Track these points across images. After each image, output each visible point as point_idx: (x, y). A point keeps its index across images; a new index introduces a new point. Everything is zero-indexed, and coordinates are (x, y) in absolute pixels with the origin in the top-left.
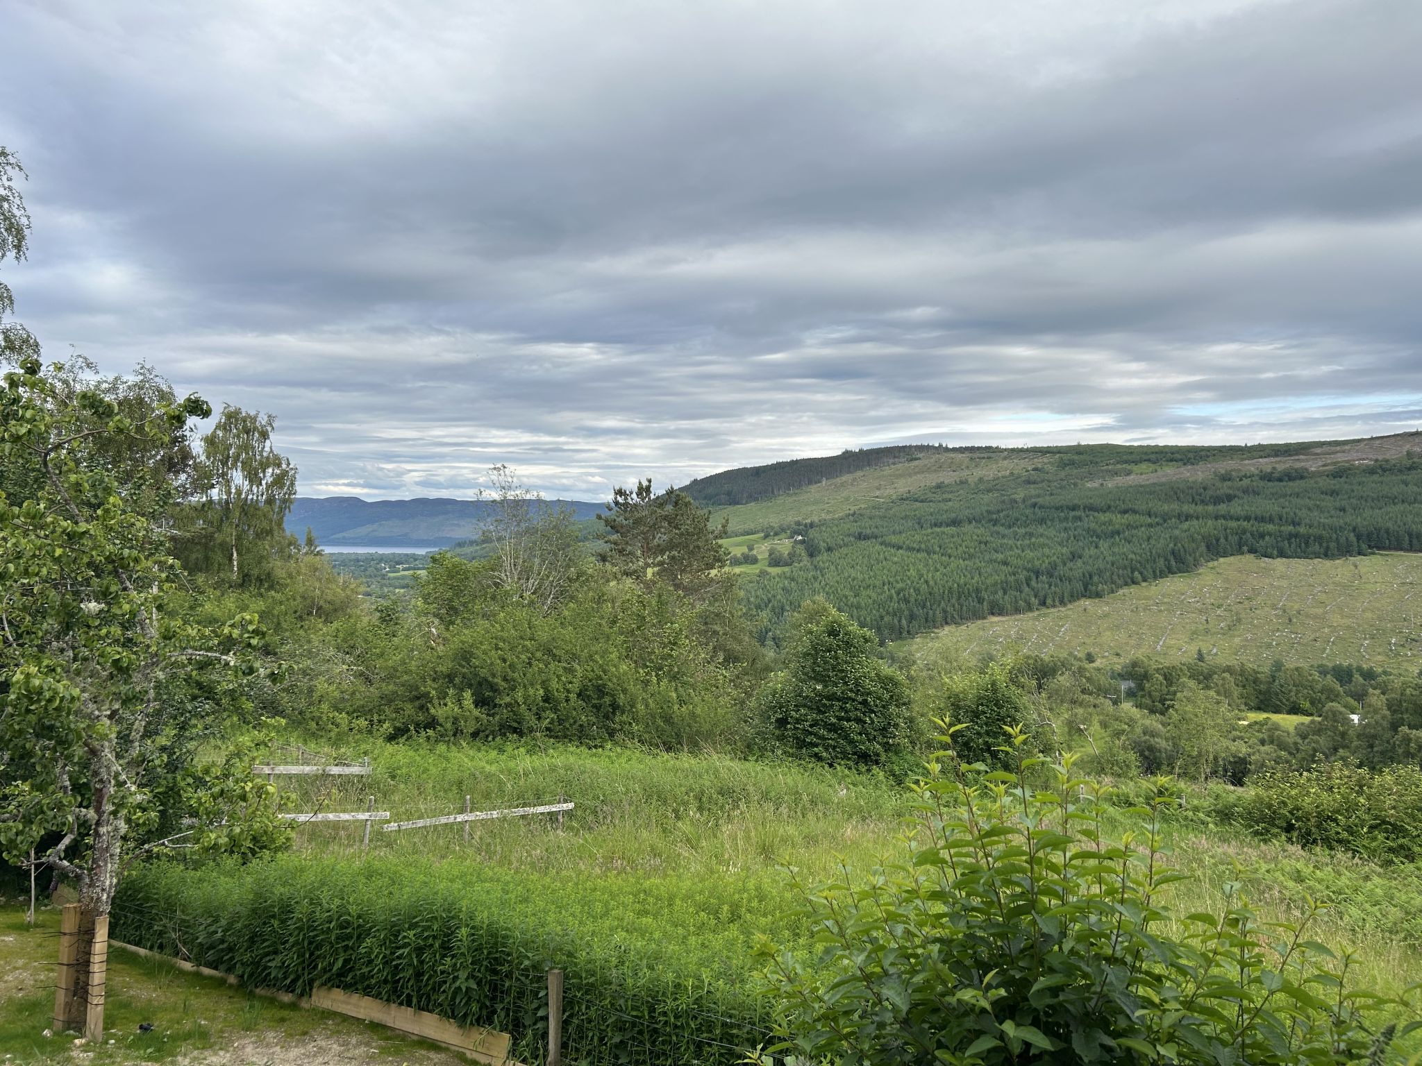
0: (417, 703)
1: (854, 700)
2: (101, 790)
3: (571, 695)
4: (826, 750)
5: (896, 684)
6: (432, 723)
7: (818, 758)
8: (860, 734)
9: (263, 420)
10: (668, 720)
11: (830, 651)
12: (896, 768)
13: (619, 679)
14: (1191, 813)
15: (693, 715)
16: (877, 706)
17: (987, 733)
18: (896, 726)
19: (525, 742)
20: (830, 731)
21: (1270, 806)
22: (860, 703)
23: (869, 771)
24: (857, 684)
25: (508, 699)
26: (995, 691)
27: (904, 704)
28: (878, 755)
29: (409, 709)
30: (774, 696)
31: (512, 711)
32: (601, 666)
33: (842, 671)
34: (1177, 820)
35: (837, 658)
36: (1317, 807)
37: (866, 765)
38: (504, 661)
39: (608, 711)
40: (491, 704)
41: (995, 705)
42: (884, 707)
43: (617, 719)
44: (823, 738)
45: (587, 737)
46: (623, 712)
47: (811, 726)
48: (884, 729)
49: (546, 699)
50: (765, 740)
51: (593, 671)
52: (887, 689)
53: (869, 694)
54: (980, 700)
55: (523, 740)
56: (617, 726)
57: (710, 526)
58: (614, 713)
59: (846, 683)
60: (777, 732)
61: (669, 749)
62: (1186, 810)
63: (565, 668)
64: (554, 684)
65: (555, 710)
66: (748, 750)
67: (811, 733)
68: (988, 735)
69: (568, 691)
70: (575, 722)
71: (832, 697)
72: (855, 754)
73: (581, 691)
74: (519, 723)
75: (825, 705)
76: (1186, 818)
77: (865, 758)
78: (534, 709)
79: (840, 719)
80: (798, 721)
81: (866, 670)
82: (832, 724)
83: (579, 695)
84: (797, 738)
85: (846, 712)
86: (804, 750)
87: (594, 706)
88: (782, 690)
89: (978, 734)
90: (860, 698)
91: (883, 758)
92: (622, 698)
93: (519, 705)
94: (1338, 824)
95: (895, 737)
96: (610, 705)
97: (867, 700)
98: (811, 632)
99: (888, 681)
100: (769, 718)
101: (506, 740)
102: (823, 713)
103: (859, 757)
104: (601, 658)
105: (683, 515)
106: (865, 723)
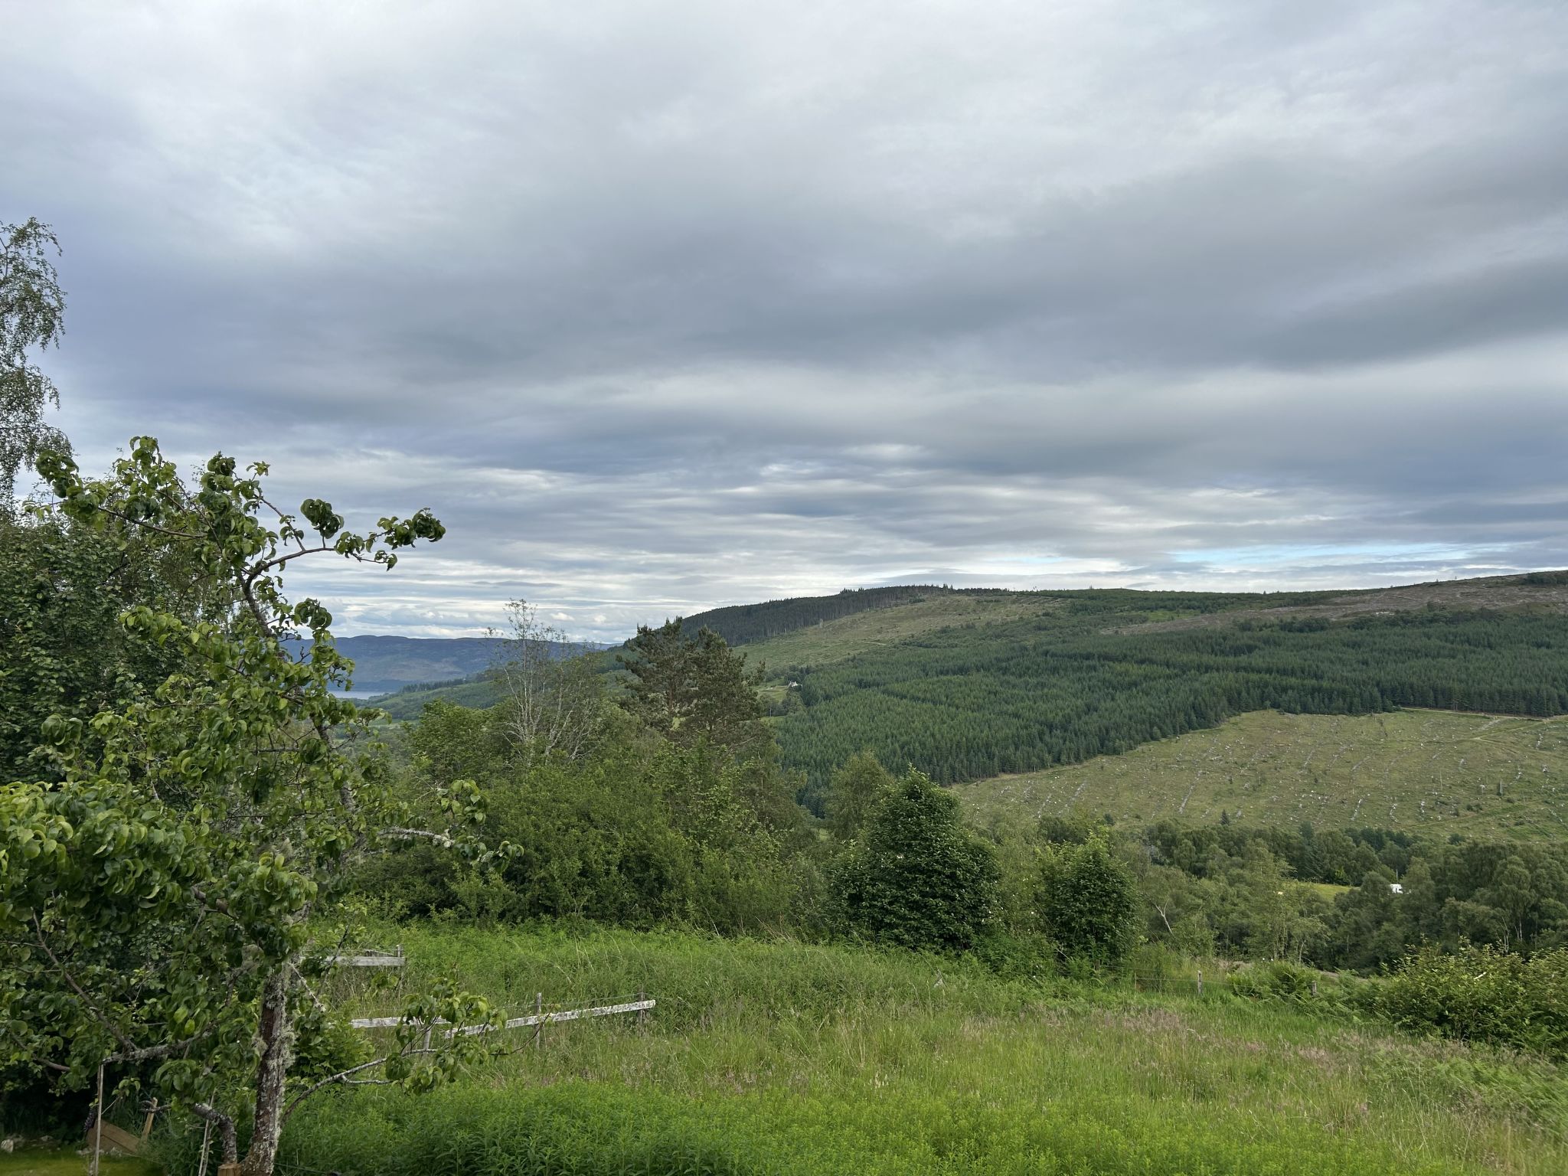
0: (429, 877)
1: (940, 873)
2: (272, 1010)
3: (612, 868)
4: (908, 931)
5: (986, 854)
6: (449, 901)
7: (899, 941)
8: (948, 913)
10: (720, 895)
11: (911, 817)
12: (991, 953)
13: (667, 848)
14: (1327, 1004)
15: (751, 890)
16: (966, 880)
17: (1091, 912)
18: (988, 902)
19: (562, 924)
20: (911, 909)
21: (1417, 995)
22: (947, 877)
23: (958, 956)
24: (944, 855)
25: (543, 873)
26: (1097, 863)
27: (996, 878)
28: (967, 937)
29: (420, 885)
30: (846, 868)
31: (546, 886)
32: (645, 833)
33: (926, 840)
34: (1313, 1012)
35: (920, 825)
36: (1472, 996)
37: (954, 949)
38: (537, 826)
39: (654, 887)
40: (519, 878)
41: (1099, 879)
42: (973, 881)
43: (664, 895)
44: (903, 918)
45: (630, 916)
46: (670, 888)
47: (890, 903)
48: (975, 907)
49: (583, 873)
50: (835, 919)
51: (635, 838)
52: (976, 861)
53: (958, 866)
54: (1081, 873)
55: (558, 921)
56: (665, 905)
57: (745, 671)
58: (660, 890)
59: (931, 854)
60: (850, 910)
61: (725, 932)
62: (1321, 1000)
63: (603, 835)
64: (592, 855)
65: (593, 884)
66: (814, 931)
67: (888, 912)
68: (1091, 913)
69: (608, 863)
70: (615, 899)
71: (915, 869)
72: (941, 936)
73: (621, 862)
74: (553, 901)
75: (906, 880)
76: (1322, 1010)
77: (953, 942)
78: (570, 884)
79: (924, 895)
80: (874, 897)
81: (953, 839)
82: (915, 902)
83: (620, 868)
84: (873, 918)
85: (931, 887)
86: (882, 932)
87: (636, 881)
88: (855, 862)
89: (1081, 912)
90: (948, 871)
91: (975, 940)
92: (670, 873)
93: (555, 880)
94: (1496, 1016)
95: (987, 916)
96: (655, 880)
97: (955, 873)
98: (888, 794)
99: (977, 852)
100: (840, 893)
101: (539, 922)
102: (904, 889)
103: (946, 940)
104: (644, 823)
105: (715, 658)
106: (953, 899)
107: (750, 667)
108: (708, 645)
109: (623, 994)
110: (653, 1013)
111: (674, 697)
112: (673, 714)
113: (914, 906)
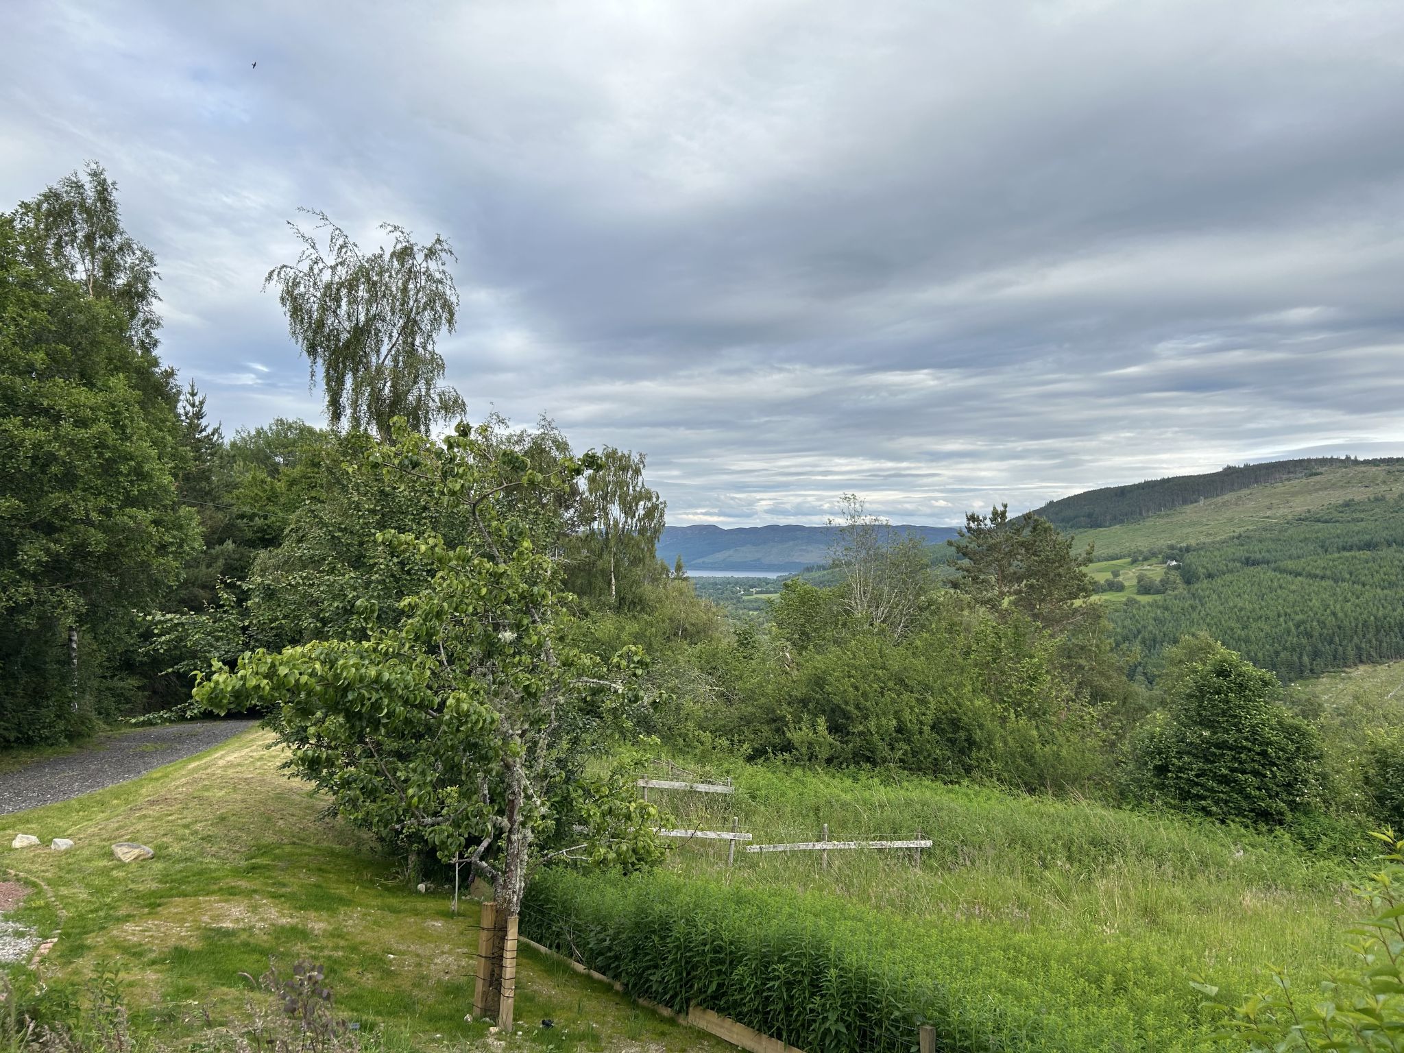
0: (774, 726)
1: (1250, 750)
2: (513, 801)
4: (1216, 803)
5: (1303, 735)
6: (788, 747)
7: (1207, 812)
8: (1259, 789)
9: (635, 458)
10: (1030, 759)
11: (1218, 693)
12: (1306, 831)
13: (975, 713)
15: (1057, 756)
16: (1279, 758)
18: (1305, 782)
19: (878, 773)
20: (1220, 783)
22: (1258, 754)
23: (1271, 831)
24: (1254, 732)
25: (861, 728)
27: (1315, 758)
28: (1282, 814)
29: (766, 731)
30: (1151, 741)
31: (865, 739)
32: (955, 699)
33: (1235, 717)
35: (1228, 702)
37: (1267, 824)
39: (964, 747)
40: (842, 731)
42: (1288, 759)
43: (973, 755)
44: (1212, 790)
45: (942, 771)
46: (979, 749)
47: (1197, 776)
48: (1289, 785)
49: (899, 730)
50: (1140, 787)
51: (947, 703)
52: (1292, 740)
53: (1270, 744)
55: (877, 770)
56: (974, 763)
57: (1073, 553)
58: (970, 749)
59: (1240, 731)
60: (1156, 780)
61: (1031, 791)
63: (918, 699)
64: (907, 715)
65: (908, 741)
66: (1121, 797)
67: (1197, 784)
69: (922, 723)
70: (929, 755)
71: (1222, 745)
72: (1252, 811)
73: (934, 723)
74: (872, 752)
75: (1214, 754)
77: (1265, 817)
78: (887, 739)
79: (1233, 770)
80: (1180, 770)
81: (1265, 717)
82: (1225, 776)
83: (933, 728)
84: (1180, 788)
85: (1241, 763)
86: (1189, 803)
87: (949, 740)
88: (1161, 735)
90: (1257, 748)
91: (1289, 817)
92: (978, 735)
93: (872, 734)
95: (1303, 794)
96: (965, 740)
97: (1266, 751)
98: (1195, 671)
99: (1291, 732)
100: (1146, 764)
101: (860, 768)
102: (1211, 762)
103: (1258, 815)
104: (955, 690)
105: (1041, 541)
106: (1265, 776)
108: (1033, 530)
109: (904, 832)
110: (928, 851)
111: (1004, 577)
112: (1003, 594)
113: (1223, 780)
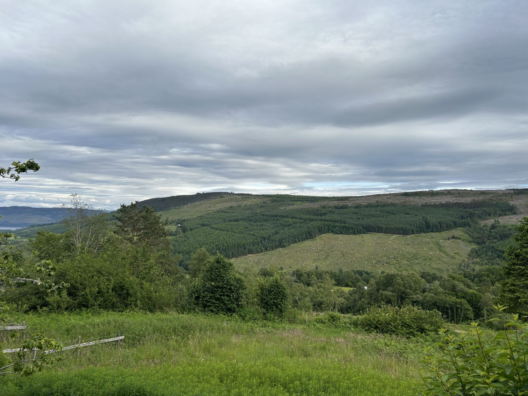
0: (37, 296)
1: (226, 288)
3: (110, 290)
4: (215, 308)
5: (241, 281)
6: (46, 304)
7: (212, 311)
8: (228, 301)
10: (149, 299)
11: (217, 269)
12: (242, 313)
13: (130, 283)
14: (344, 324)
15: (161, 296)
16: (235, 290)
18: (241, 297)
19: (90, 311)
20: (216, 300)
21: (370, 320)
22: (228, 289)
23: (231, 315)
24: (228, 282)
25: (83, 293)
26: (277, 282)
27: (245, 289)
28: (235, 309)
29: (34, 299)
30: (194, 287)
31: (84, 297)
32: (122, 278)
33: (222, 277)
34: (340, 327)
35: (220, 272)
36: (385, 320)
37: (230, 313)
38: (81, 276)
39: (125, 296)
40: (74, 295)
41: (277, 288)
42: (237, 290)
43: (129, 299)
44: (214, 303)
45: (116, 307)
46: (131, 297)
47: (209, 299)
48: (237, 299)
49: (99, 292)
50: (190, 305)
51: (118, 280)
52: (238, 283)
53: (232, 285)
54: (272, 286)
55: (89, 310)
56: (129, 303)
57: (161, 220)
58: (128, 297)
59: (223, 282)
60: (195, 302)
61: (151, 311)
62: (342, 323)
63: (106, 279)
64: (102, 286)
65: (102, 296)
66: (183, 309)
67: (209, 302)
68: (274, 299)
69: (108, 289)
70: (111, 301)
71: (218, 287)
73: (113, 288)
74: (87, 303)
75: (215, 291)
76: (343, 327)
77: (230, 311)
78: (93, 296)
79: (221, 295)
80: (204, 297)
81: (231, 276)
82: (218, 298)
83: (113, 290)
84: (203, 304)
85: (223, 293)
86: (206, 309)
87: (119, 294)
88: (198, 285)
89: (271, 299)
90: (229, 287)
91: (237, 310)
92: (131, 291)
93: (88, 295)
94: (391, 326)
95: (241, 302)
96: (126, 294)
98: (209, 262)
99: (239, 281)
100: (192, 296)
101: (81, 310)
102: (214, 293)
103: (227, 310)
104: (122, 274)
105: (150, 216)
106: (230, 296)
107: (163, 219)
108: (147, 211)
109: (112, 334)
110: (124, 341)
111: (134, 230)
112: (134, 236)
113: (218, 299)
